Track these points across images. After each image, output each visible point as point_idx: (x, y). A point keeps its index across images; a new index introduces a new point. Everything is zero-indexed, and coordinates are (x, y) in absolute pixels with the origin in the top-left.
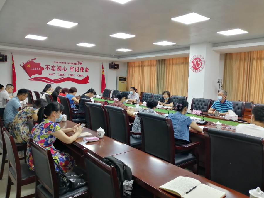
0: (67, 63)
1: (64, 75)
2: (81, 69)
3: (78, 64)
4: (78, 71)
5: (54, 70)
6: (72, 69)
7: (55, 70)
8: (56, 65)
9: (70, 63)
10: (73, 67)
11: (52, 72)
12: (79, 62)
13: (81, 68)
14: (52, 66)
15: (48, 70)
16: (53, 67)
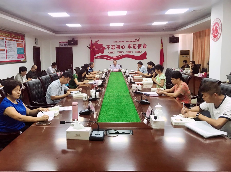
0: (125, 42)
3: (136, 41)
4: (136, 48)
5: (114, 49)
6: (129, 46)
7: (115, 49)
8: (115, 44)
9: (128, 41)
10: (131, 45)
11: (112, 50)
14: (112, 46)
16: (113, 46)
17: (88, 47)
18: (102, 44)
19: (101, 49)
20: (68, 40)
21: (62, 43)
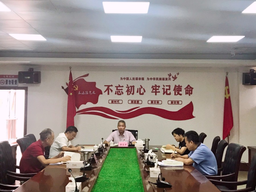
0: (145, 79)
1: (140, 102)
2: (174, 90)
3: (170, 79)
4: (170, 94)
5: (120, 94)
6: (155, 90)
7: (123, 93)
9: (151, 79)
10: (159, 87)
11: (117, 97)
12: (170, 75)
13: (176, 86)
14: (117, 87)
15: (108, 94)
16: (119, 88)
17: (63, 88)
18: (94, 83)
19: (92, 92)
20: (19, 73)
21: (6, 77)
